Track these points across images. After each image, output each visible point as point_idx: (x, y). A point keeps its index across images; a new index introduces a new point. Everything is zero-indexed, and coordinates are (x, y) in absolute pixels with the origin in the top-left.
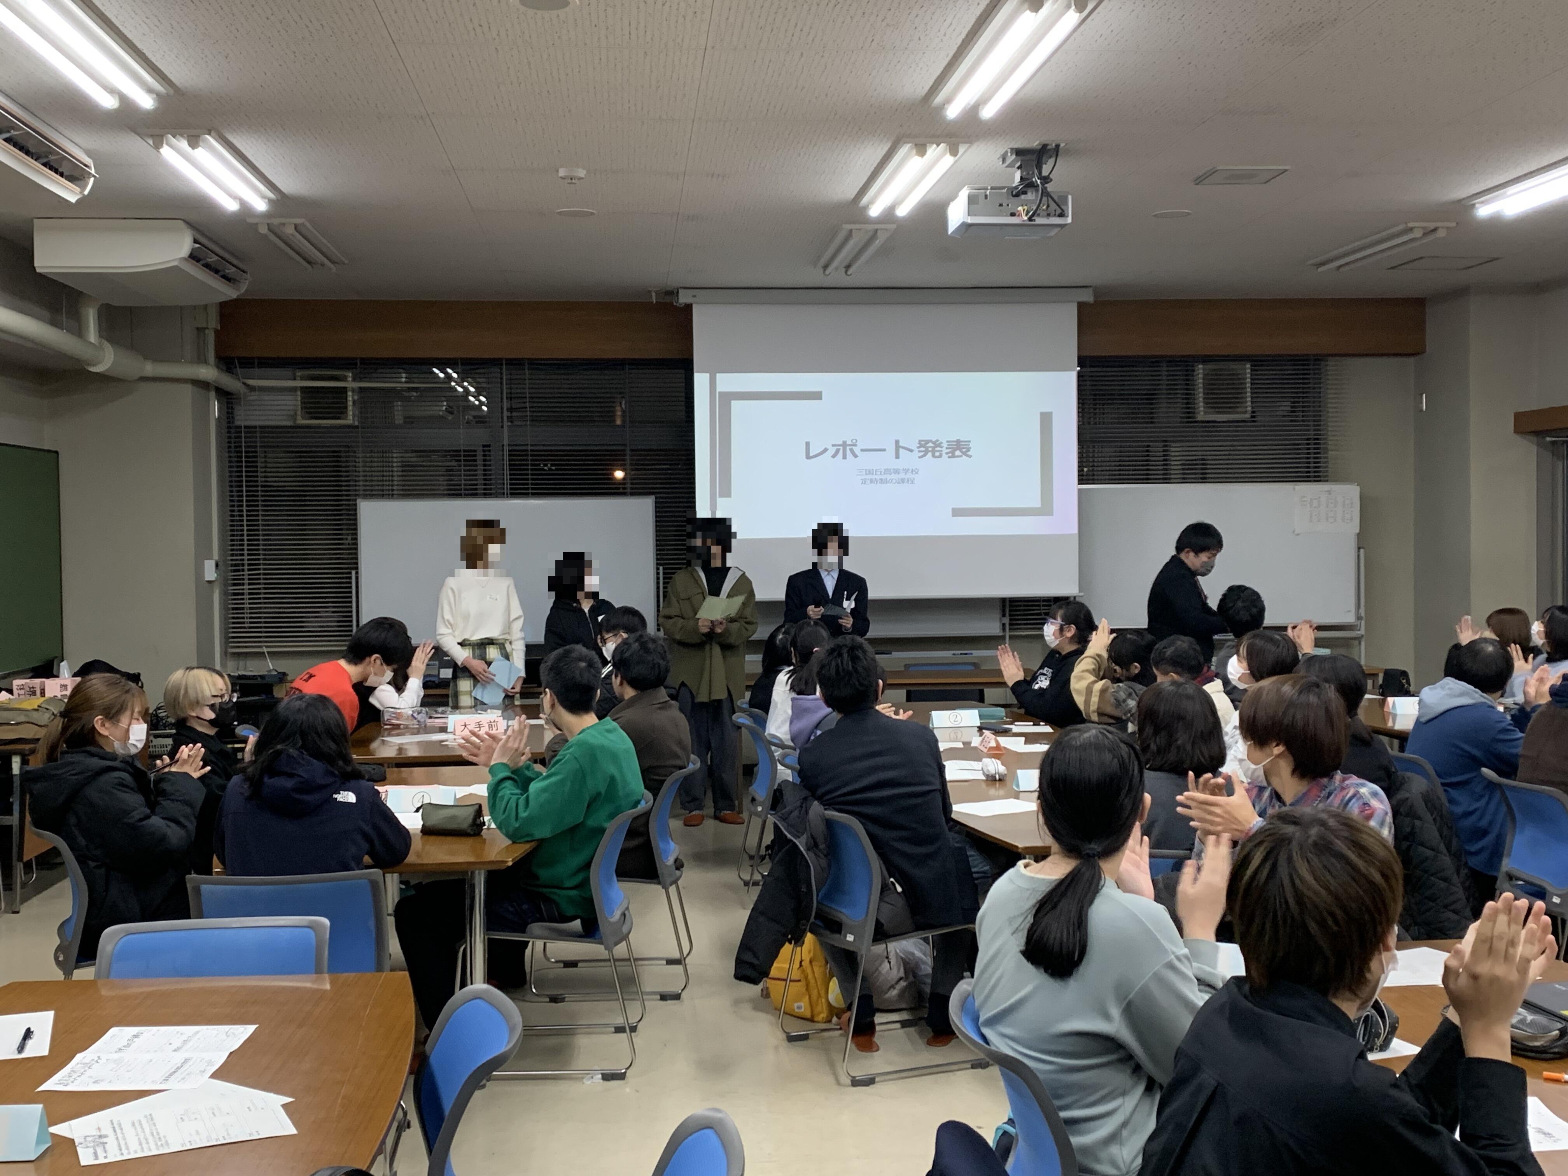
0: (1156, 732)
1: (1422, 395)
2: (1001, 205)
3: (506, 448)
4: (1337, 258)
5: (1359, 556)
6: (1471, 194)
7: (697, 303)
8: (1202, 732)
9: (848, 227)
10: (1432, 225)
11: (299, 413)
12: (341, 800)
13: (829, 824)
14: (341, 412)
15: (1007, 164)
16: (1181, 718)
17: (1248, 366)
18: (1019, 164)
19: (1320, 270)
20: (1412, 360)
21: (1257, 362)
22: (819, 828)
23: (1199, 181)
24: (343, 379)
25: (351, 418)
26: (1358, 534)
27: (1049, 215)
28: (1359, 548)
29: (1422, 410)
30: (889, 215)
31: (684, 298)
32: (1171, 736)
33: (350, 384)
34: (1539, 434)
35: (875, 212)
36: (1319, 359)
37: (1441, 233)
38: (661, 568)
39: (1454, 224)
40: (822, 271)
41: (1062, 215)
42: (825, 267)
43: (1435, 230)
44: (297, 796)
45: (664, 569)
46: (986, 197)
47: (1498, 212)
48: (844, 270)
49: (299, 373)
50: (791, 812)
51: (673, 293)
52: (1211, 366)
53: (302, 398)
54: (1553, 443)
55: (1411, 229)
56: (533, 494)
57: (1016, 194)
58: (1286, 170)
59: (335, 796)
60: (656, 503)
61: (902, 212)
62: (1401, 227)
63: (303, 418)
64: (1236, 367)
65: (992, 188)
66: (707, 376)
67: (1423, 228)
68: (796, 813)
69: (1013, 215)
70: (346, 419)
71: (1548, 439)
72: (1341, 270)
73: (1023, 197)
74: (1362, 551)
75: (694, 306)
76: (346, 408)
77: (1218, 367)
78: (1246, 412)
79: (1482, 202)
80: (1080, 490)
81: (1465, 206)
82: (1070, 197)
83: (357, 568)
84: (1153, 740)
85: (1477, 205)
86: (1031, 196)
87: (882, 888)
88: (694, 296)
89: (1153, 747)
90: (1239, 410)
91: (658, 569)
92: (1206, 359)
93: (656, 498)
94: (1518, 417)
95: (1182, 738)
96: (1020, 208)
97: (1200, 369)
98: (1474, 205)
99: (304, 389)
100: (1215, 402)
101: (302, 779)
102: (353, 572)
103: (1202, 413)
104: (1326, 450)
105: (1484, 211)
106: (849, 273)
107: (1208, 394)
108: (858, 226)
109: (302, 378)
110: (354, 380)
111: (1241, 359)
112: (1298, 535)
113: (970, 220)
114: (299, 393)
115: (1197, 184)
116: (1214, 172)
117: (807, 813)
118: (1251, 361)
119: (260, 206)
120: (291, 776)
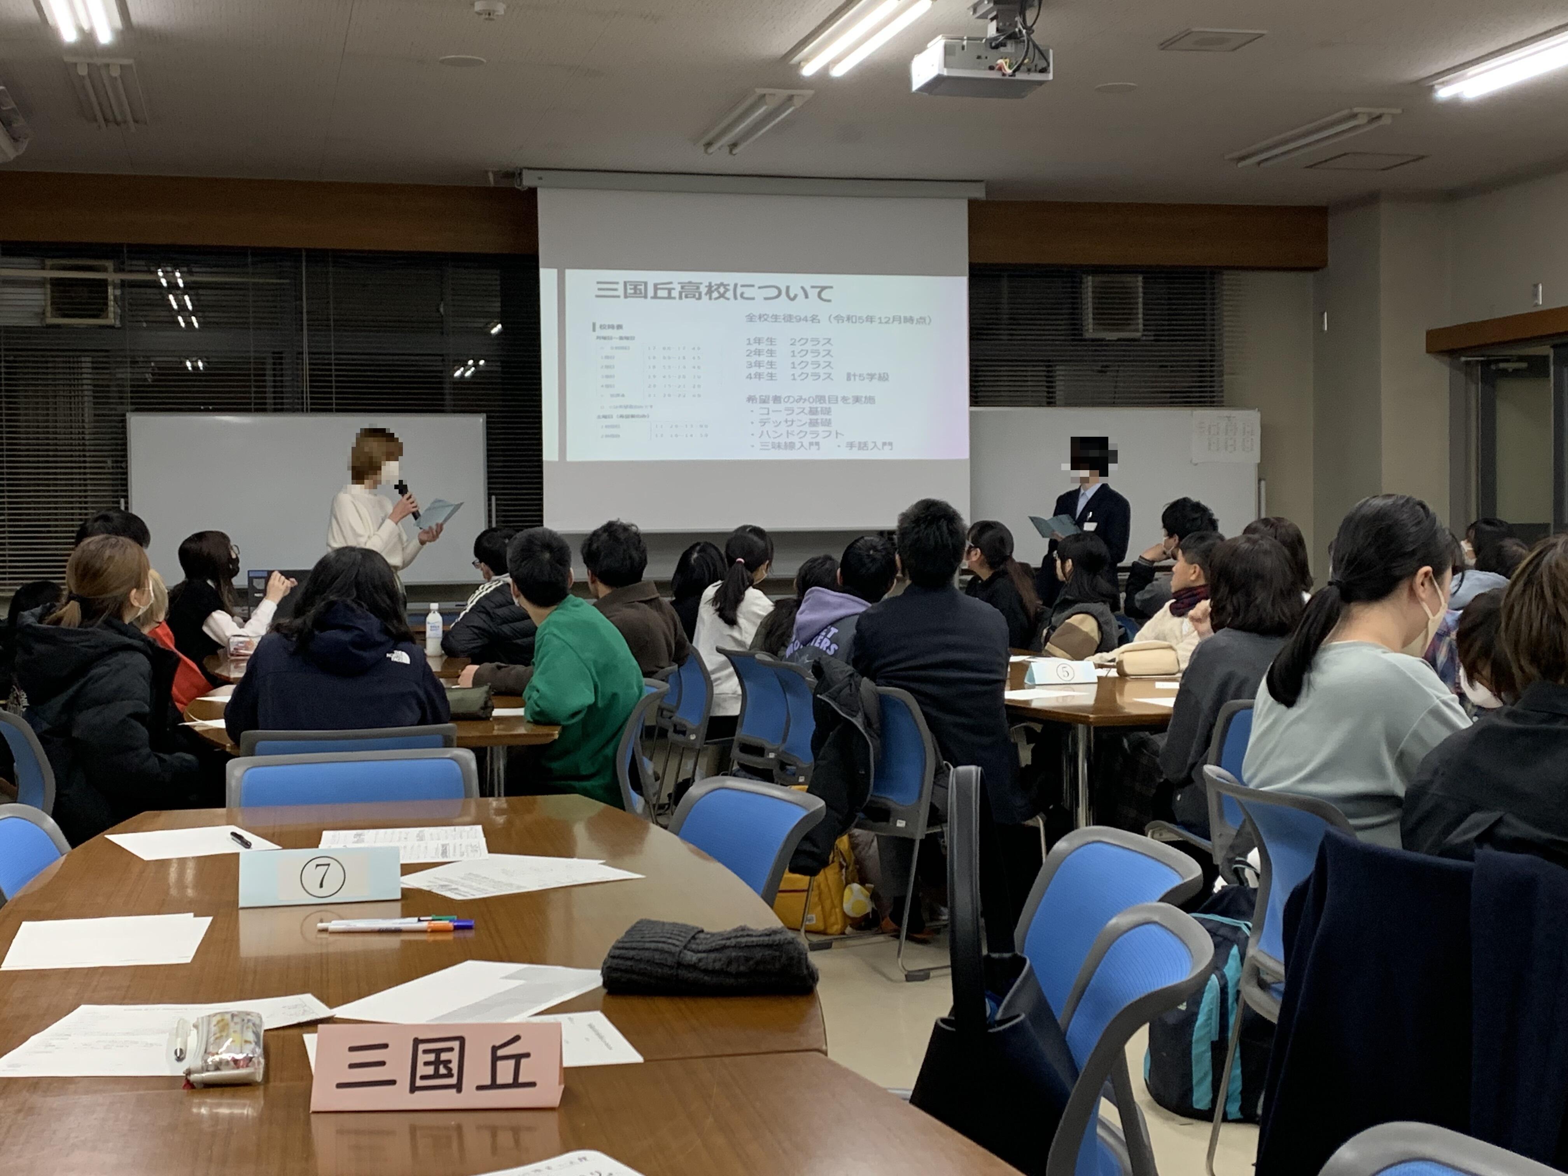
0: (1233, 591)
1: (1323, 314)
2: (979, 57)
3: (306, 356)
4: (1262, 151)
5: (1259, 488)
6: (1433, 73)
7: (541, 187)
8: (1281, 590)
9: (760, 91)
10: (1377, 111)
11: (49, 309)
12: (396, 660)
13: (883, 700)
14: (100, 311)
15: (978, 14)
16: (1259, 576)
17: (1140, 278)
18: (994, 13)
19: (1240, 165)
20: (1310, 276)
21: (1151, 273)
22: (872, 706)
23: (1165, 45)
24: (104, 270)
25: (112, 317)
26: (1259, 464)
27: (1029, 70)
28: (1260, 480)
29: (1323, 330)
30: (823, 75)
31: (528, 180)
32: (1248, 594)
33: (112, 277)
34: (1452, 353)
35: (808, 70)
36: (1215, 271)
37: (1386, 121)
38: (493, 498)
39: (1399, 111)
40: (703, 148)
41: (1044, 70)
42: (709, 144)
43: (1379, 117)
44: (354, 651)
45: (497, 500)
46: (963, 48)
47: (1457, 94)
48: (728, 149)
49: (49, 262)
50: (841, 691)
51: (515, 174)
52: (1099, 278)
53: (52, 292)
54: (1467, 363)
55: (1354, 116)
56: (338, 411)
57: (995, 45)
58: (1261, 35)
59: (388, 655)
60: (488, 422)
61: (838, 72)
62: (1346, 112)
63: (53, 316)
64: (1129, 279)
65: (969, 39)
66: (554, 272)
67: (1369, 114)
68: (847, 690)
69: (991, 68)
70: (107, 317)
71: (1463, 359)
72: (1262, 165)
73: (1002, 49)
74: (1263, 483)
75: (539, 190)
76: (106, 304)
77: (1109, 279)
78: (1137, 330)
79: (1443, 83)
80: (971, 413)
81: (1425, 87)
82: (1051, 51)
83: (126, 497)
84: (1229, 599)
85: (1436, 87)
86: (1010, 48)
87: (936, 770)
88: (540, 178)
89: (1229, 608)
90: (1132, 327)
91: (490, 500)
92: (1097, 270)
93: (488, 417)
94: (1430, 334)
95: (1261, 596)
96: (1000, 61)
97: (1089, 282)
98: (1433, 86)
99: (56, 283)
100: (1103, 317)
101: (361, 633)
102: (122, 501)
103: (1090, 331)
104: (1221, 374)
105: (1444, 93)
106: (734, 152)
107: (1097, 309)
108: (772, 91)
109: (53, 268)
110: (115, 271)
111: (1133, 270)
112: (1196, 464)
113: (945, 72)
114: (49, 286)
115: (1163, 49)
116: (1188, 34)
117: (858, 690)
118: (1141, 273)
119: (105, 37)
120: (347, 629)
